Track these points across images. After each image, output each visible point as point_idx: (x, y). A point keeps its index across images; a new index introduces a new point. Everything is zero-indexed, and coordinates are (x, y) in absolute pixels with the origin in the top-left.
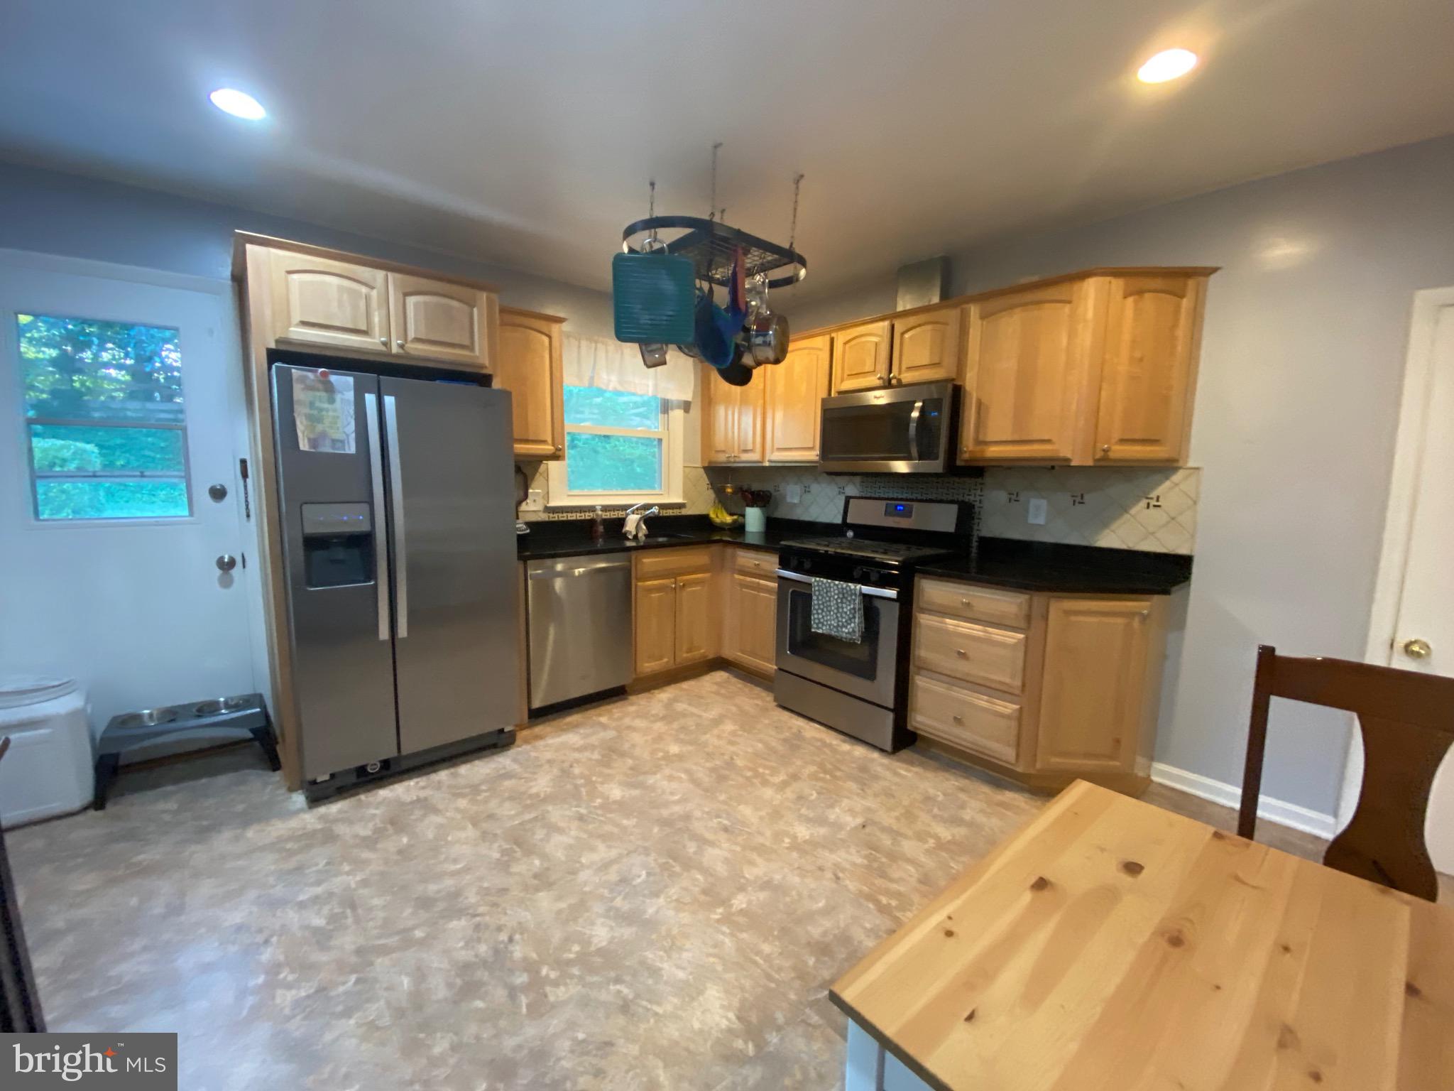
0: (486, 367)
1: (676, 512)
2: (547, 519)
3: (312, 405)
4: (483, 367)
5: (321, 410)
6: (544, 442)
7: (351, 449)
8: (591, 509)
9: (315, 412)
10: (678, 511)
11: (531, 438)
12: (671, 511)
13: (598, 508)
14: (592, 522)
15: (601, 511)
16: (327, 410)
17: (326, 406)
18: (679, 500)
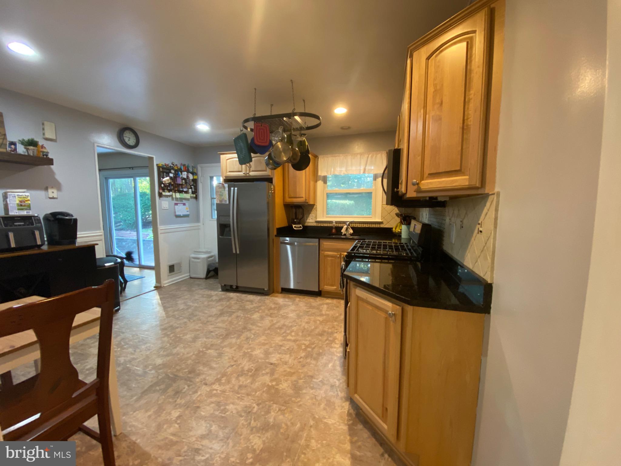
0: (270, 176)
1: (377, 226)
2: (316, 225)
3: (221, 192)
4: (269, 176)
5: (222, 193)
6: (302, 197)
7: (228, 203)
8: (331, 222)
9: (221, 194)
10: (378, 225)
11: (297, 196)
12: (374, 225)
13: (334, 222)
14: (331, 228)
15: (335, 223)
16: (224, 193)
17: (224, 192)
18: (380, 220)
